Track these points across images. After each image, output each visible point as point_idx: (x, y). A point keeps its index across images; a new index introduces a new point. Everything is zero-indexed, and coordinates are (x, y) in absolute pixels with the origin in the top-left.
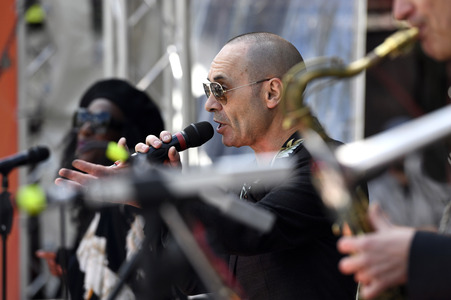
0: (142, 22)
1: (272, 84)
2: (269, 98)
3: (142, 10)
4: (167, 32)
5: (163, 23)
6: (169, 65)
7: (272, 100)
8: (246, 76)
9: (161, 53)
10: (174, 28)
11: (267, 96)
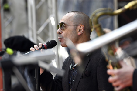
0: (41, 7)
1: (80, 27)
2: (79, 31)
3: (41, 3)
4: (49, 10)
5: (48, 8)
6: (50, 21)
7: (80, 32)
8: (72, 23)
9: (48, 17)
10: (52, 9)
11: (78, 30)
